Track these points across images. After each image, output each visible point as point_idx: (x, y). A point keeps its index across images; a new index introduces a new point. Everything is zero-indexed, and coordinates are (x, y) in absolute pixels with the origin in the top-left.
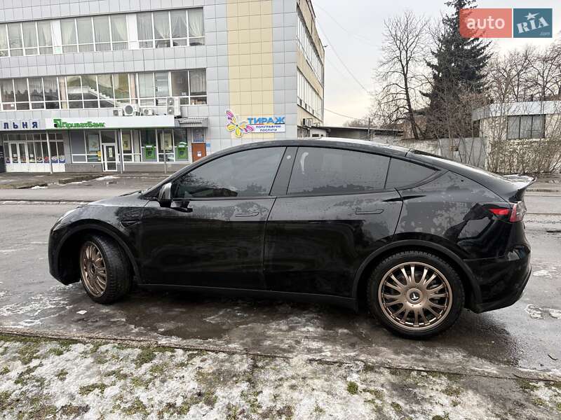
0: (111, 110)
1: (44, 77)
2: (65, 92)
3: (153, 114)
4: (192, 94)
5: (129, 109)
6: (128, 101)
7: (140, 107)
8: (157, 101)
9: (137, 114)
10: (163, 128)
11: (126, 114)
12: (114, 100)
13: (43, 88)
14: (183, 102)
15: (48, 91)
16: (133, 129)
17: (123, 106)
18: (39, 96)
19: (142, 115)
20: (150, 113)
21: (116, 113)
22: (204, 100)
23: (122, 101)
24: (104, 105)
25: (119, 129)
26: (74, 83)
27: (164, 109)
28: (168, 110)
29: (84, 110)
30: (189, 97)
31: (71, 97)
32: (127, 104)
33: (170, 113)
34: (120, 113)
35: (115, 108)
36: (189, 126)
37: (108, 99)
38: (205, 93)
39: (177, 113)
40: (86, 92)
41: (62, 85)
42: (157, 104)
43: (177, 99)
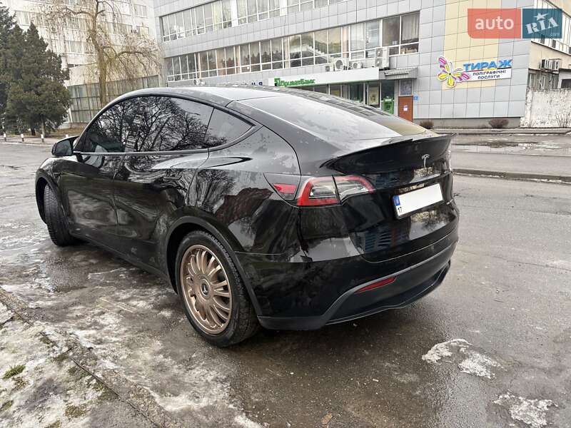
0: (324, 65)
1: (272, 39)
2: (289, 51)
3: (362, 67)
4: (403, 42)
5: (339, 63)
6: (339, 56)
7: (350, 60)
8: (367, 53)
9: (345, 68)
10: (368, 82)
11: (336, 69)
12: (327, 56)
13: (270, 50)
14: (393, 52)
15: (275, 53)
16: (342, 84)
17: (335, 61)
18: (266, 58)
19: (349, 69)
20: (359, 66)
21: (328, 69)
22: (415, 47)
23: (335, 56)
24: (320, 61)
25: (328, 85)
26: (296, 42)
27: (372, 61)
28: (376, 62)
29: (301, 68)
30: (400, 45)
31: (293, 56)
32: (339, 59)
33: (378, 65)
34: (331, 69)
35: (327, 64)
37: (322, 55)
38: (417, 40)
39: (385, 64)
40: (305, 49)
41: (286, 45)
42: (367, 56)
43: (386, 50)
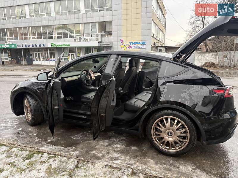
0: (73, 39)
1: (47, 26)
2: (56, 32)
3: (90, 41)
4: (106, 32)
5: (80, 39)
6: (80, 35)
7: (85, 37)
8: (92, 35)
9: (83, 41)
10: (94, 47)
11: (79, 41)
12: (74, 35)
13: (47, 30)
14: (102, 35)
15: (49, 32)
16: (82, 47)
17: (78, 37)
18: (45, 34)
19: (85, 41)
20: (89, 40)
21: (75, 40)
22: (111, 35)
23: (78, 36)
24: (71, 37)
25: (76, 47)
26: (59, 28)
27: (94, 39)
28: (96, 39)
29: (62, 39)
30: (105, 33)
31: (58, 34)
32: (79, 37)
33: (97, 40)
34: (77, 40)
35: (75, 38)
36: (104, 46)
37: (72, 34)
38: (112, 32)
39: (100, 40)
40: (64, 32)
41: (55, 29)
42: (92, 36)
43: (100, 34)
